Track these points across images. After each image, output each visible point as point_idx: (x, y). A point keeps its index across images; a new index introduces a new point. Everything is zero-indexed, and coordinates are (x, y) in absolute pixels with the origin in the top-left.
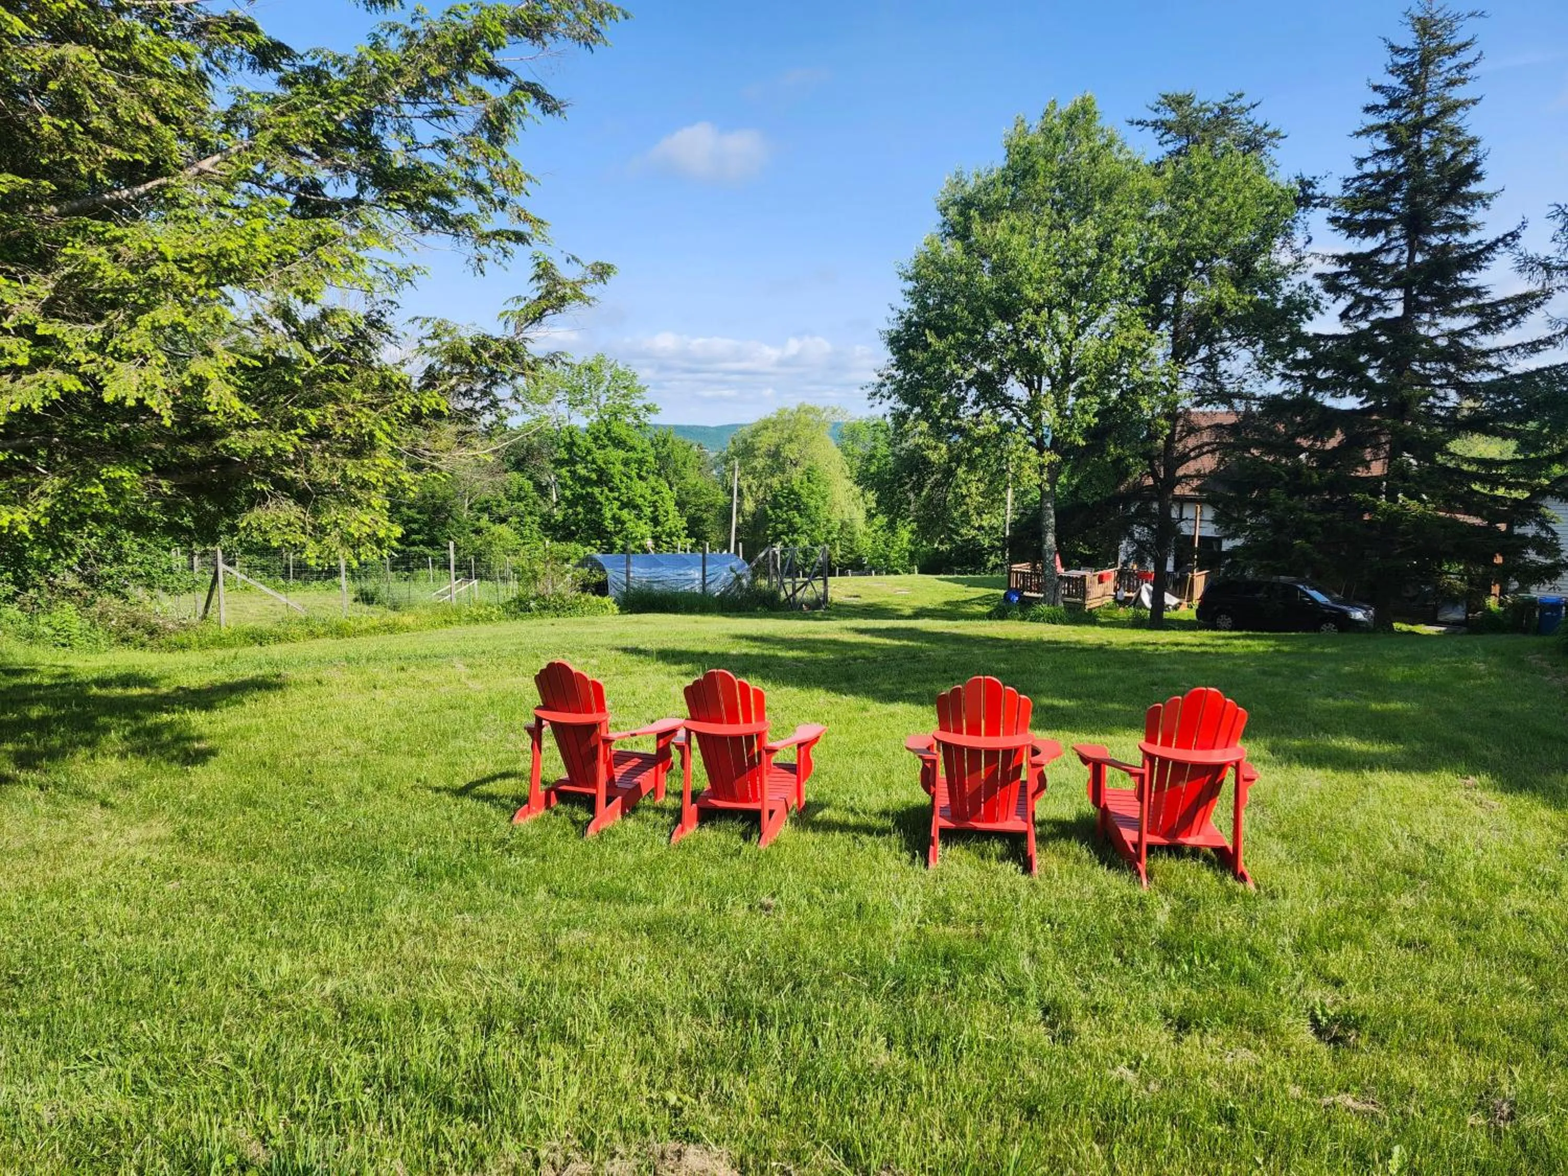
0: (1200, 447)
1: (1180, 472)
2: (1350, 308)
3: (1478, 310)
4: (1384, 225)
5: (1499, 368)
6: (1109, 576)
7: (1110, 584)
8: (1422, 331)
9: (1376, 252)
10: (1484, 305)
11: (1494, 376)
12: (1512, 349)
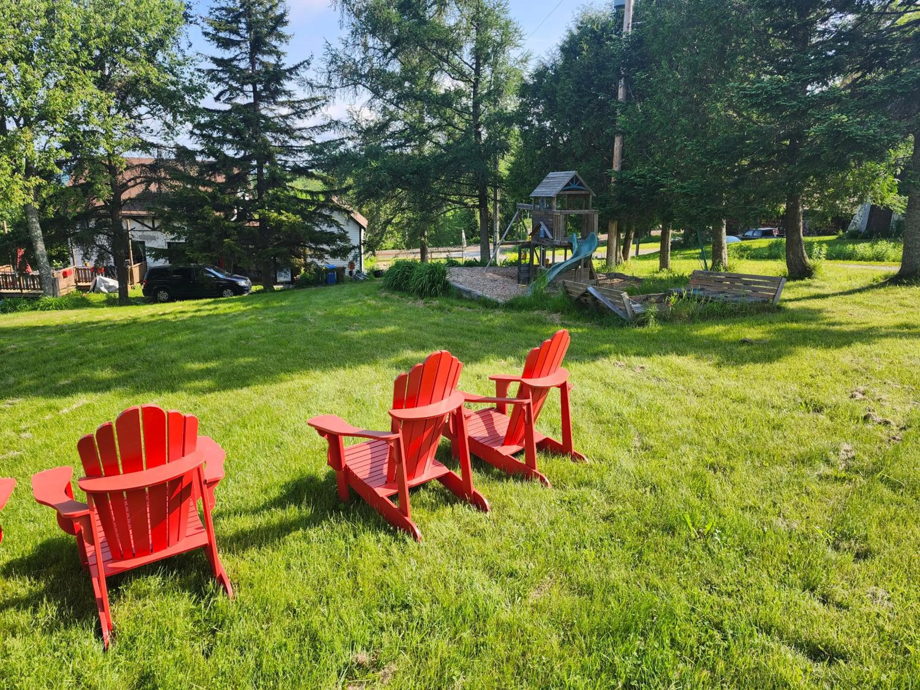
0: (134, 179)
1: (124, 196)
2: (222, 93)
3: (291, 104)
4: (236, 44)
5: (310, 139)
6: (70, 272)
7: (72, 278)
8: (263, 112)
9: (234, 59)
10: (294, 102)
11: (308, 143)
12: (313, 128)
